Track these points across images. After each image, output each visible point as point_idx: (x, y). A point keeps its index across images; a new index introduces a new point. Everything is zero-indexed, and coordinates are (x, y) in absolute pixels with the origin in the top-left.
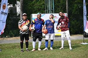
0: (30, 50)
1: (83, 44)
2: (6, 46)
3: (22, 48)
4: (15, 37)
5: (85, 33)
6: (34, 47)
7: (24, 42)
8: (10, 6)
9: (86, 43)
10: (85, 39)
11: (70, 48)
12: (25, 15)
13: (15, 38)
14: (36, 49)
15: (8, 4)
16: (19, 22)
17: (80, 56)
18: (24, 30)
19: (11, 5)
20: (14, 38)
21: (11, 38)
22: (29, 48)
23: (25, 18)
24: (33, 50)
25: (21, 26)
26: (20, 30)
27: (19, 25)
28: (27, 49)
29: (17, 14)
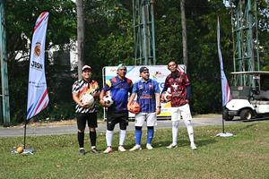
0: (99, 151)
1: (222, 135)
2: (46, 141)
3: (82, 145)
4: (66, 119)
5: (225, 111)
6: (109, 144)
7: (87, 130)
8: (54, 50)
9: (228, 135)
10: (227, 123)
11: (193, 146)
12: (87, 69)
13: (65, 122)
14: (115, 149)
15: (51, 43)
16: (74, 86)
17: (214, 164)
18: (85, 104)
19: (57, 46)
20: (63, 122)
21: (58, 123)
22: (98, 146)
23: (87, 77)
24: (107, 151)
25: (78, 96)
26: (76, 104)
27: (75, 93)
28: (93, 147)
29: (70, 68)
